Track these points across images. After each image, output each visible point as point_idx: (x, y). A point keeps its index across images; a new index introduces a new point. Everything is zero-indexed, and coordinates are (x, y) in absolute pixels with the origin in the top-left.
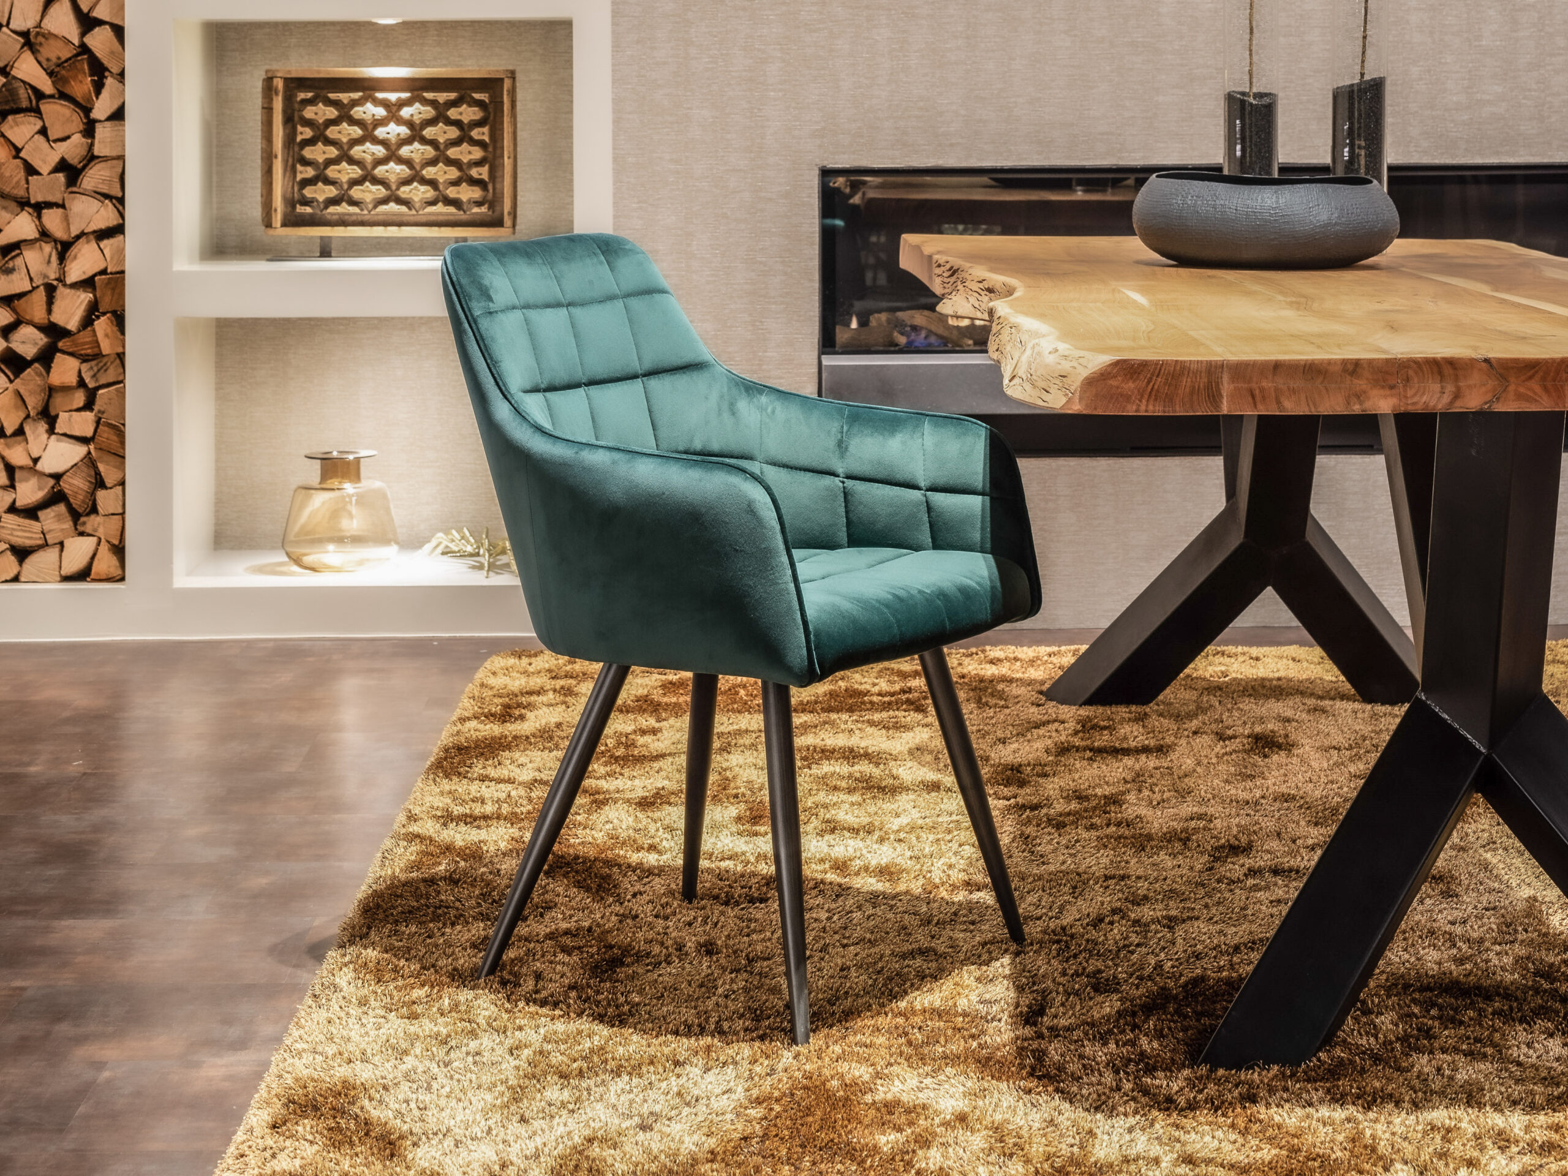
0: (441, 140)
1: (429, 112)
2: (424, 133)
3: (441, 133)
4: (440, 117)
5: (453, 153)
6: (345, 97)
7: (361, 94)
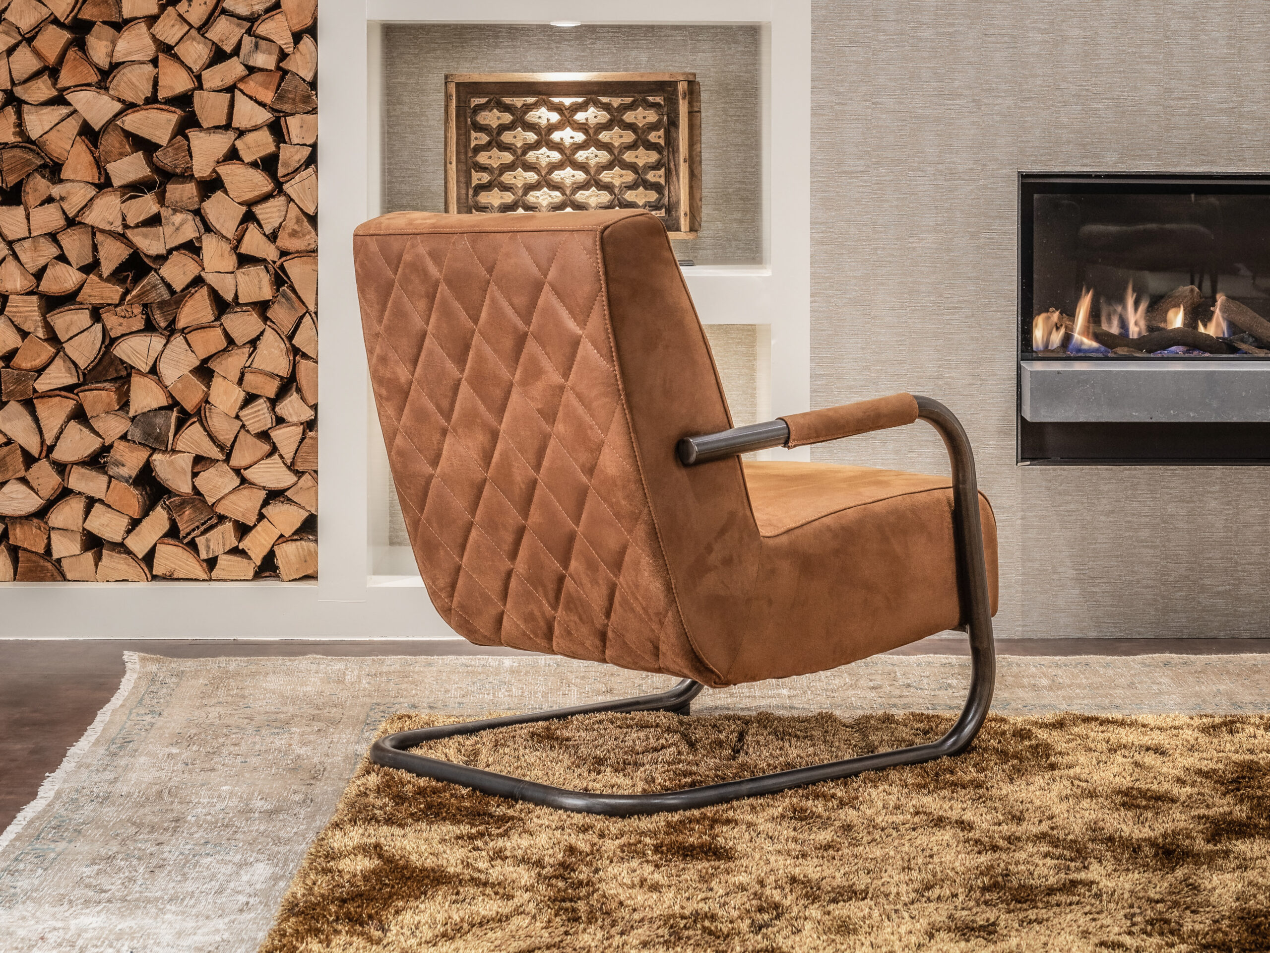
0: (616, 144)
1: (603, 116)
2: (600, 137)
3: (615, 137)
4: (615, 121)
5: (628, 157)
6: (518, 102)
7: (534, 99)
